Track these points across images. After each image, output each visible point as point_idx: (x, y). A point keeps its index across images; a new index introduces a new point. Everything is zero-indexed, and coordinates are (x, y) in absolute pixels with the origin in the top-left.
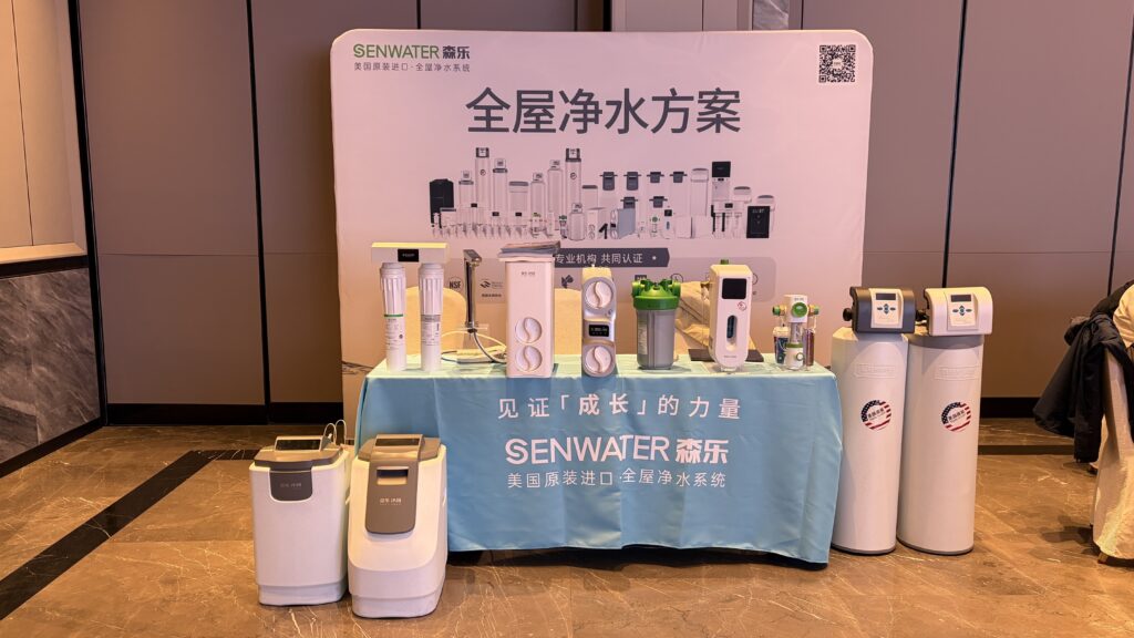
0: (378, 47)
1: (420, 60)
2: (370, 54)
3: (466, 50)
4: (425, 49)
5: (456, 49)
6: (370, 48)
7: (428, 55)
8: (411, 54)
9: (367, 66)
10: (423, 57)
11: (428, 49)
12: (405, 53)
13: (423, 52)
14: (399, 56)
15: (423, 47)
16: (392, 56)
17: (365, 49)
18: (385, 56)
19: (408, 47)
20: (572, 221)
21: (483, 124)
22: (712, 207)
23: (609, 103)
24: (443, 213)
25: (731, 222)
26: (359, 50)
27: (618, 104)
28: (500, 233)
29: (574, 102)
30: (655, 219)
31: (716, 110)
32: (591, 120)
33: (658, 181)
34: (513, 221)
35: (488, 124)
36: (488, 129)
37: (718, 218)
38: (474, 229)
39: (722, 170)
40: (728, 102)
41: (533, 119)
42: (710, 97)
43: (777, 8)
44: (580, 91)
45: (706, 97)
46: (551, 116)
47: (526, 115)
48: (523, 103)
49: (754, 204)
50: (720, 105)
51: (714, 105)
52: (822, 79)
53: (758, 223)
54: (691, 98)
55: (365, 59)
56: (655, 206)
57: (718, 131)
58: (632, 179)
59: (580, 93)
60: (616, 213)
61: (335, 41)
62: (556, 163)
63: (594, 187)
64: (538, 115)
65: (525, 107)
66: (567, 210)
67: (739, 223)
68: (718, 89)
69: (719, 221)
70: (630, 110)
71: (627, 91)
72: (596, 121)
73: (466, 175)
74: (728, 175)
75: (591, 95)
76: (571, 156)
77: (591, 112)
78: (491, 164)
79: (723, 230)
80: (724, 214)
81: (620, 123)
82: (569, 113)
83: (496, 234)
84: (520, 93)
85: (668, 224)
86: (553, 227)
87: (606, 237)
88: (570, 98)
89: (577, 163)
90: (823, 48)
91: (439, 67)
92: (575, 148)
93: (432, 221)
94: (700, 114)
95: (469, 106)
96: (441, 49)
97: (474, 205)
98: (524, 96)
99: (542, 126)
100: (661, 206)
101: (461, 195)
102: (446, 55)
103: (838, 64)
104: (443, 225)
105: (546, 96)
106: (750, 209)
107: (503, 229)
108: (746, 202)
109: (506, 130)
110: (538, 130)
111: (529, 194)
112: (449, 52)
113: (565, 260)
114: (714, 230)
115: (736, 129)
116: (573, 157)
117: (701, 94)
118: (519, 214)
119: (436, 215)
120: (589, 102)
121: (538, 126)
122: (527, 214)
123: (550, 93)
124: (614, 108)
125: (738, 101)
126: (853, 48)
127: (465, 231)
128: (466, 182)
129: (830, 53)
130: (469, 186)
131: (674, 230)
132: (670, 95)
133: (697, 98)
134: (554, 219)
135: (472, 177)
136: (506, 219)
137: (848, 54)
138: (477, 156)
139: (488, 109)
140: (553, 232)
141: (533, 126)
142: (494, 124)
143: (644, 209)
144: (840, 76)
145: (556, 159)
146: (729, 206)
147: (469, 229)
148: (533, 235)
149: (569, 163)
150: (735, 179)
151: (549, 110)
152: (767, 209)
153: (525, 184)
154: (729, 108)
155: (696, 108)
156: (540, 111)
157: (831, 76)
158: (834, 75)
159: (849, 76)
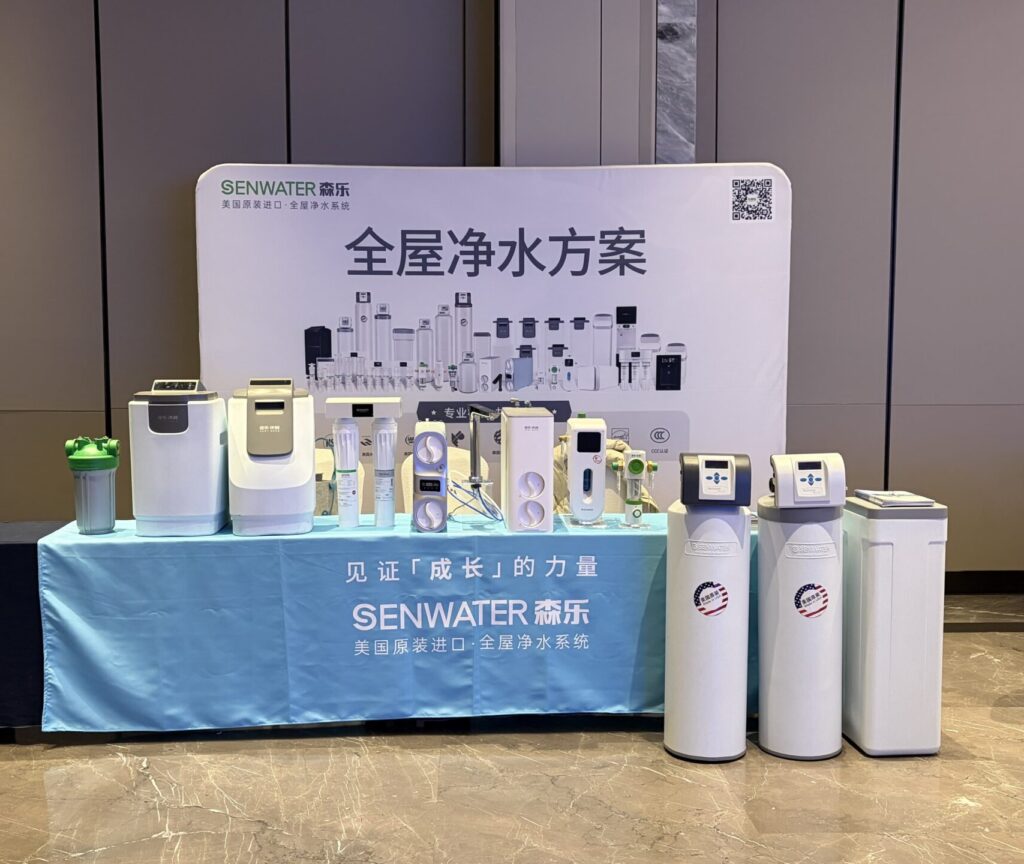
0: (248, 183)
1: (294, 197)
2: (240, 190)
3: (346, 186)
4: (300, 186)
5: (335, 186)
6: (240, 185)
7: (303, 192)
8: (284, 191)
9: (237, 205)
10: (297, 194)
11: (304, 186)
12: (278, 190)
13: (297, 188)
14: (271, 193)
15: (298, 183)
16: (264, 193)
17: (234, 185)
18: (256, 192)
19: (281, 183)
20: (463, 371)
21: (364, 267)
22: (618, 356)
23: (502, 244)
24: (320, 364)
25: (638, 372)
26: (227, 187)
27: (512, 245)
28: (382, 385)
29: (464, 242)
30: (555, 370)
31: (619, 251)
32: (483, 262)
33: (557, 328)
34: (397, 372)
35: (370, 265)
36: (370, 272)
37: (624, 367)
38: (354, 380)
39: (626, 316)
40: (632, 243)
41: (420, 261)
42: (613, 237)
43: (682, 138)
44: (471, 230)
45: (607, 237)
46: (439, 258)
47: (411, 257)
48: (408, 244)
49: (662, 353)
50: (624, 246)
51: (617, 245)
52: (736, 217)
53: (669, 374)
54: (592, 238)
55: (233, 197)
56: (554, 355)
57: (622, 273)
58: (529, 326)
59: (471, 233)
60: (512, 363)
61: (202, 176)
62: (445, 308)
63: (487, 335)
64: (424, 257)
65: (411, 248)
66: (457, 360)
67: (648, 374)
68: (621, 228)
69: (625, 371)
70: (525, 251)
71: (521, 231)
72: (488, 263)
73: (346, 322)
74: (634, 321)
75: (482, 235)
76: (461, 301)
77: (483, 253)
78: (372, 309)
79: (630, 381)
80: (630, 364)
81: (514, 265)
82: (458, 254)
83: (378, 386)
84: (404, 233)
85: (569, 375)
86: (442, 379)
87: (500, 390)
88: (460, 240)
89: (468, 309)
90: (736, 183)
91: (315, 205)
92: (466, 292)
93: (308, 372)
94: (602, 255)
95: (348, 247)
96: (318, 186)
97: (354, 355)
98: (409, 236)
99: (429, 269)
100: (561, 355)
101: (339, 344)
102: (323, 192)
103: (753, 200)
104: (319, 376)
105: (434, 237)
106: (659, 358)
107: (386, 380)
108: (654, 351)
109: (390, 273)
110: (424, 272)
111: (415, 342)
112: (326, 189)
113: (456, 414)
114: (620, 381)
115: (642, 272)
116: (463, 302)
117: (603, 234)
118: (403, 364)
119: (312, 365)
120: (480, 243)
121: (424, 269)
122: (413, 364)
123: (438, 233)
124: (508, 248)
125: (643, 241)
126: (769, 182)
127: (344, 383)
128: (345, 330)
129: (744, 188)
130: (349, 334)
131: (576, 380)
132: (569, 234)
133: (598, 238)
134: (442, 369)
135: (352, 324)
136: (390, 370)
137: (764, 189)
138: (358, 300)
139: (370, 250)
140: (442, 383)
141: (420, 269)
142: (376, 267)
143: (542, 359)
144: (755, 213)
145: (444, 304)
146: (636, 355)
147: (349, 380)
148: (419, 387)
149: (459, 309)
150: (641, 326)
151: (438, 252)
152: (678, 358)
153: (411, 331)
154: (633, 248)
155: (597, 249)
156: (426, 252)
157: (745, 213)
158: (748, 212)
159: (765, 212)
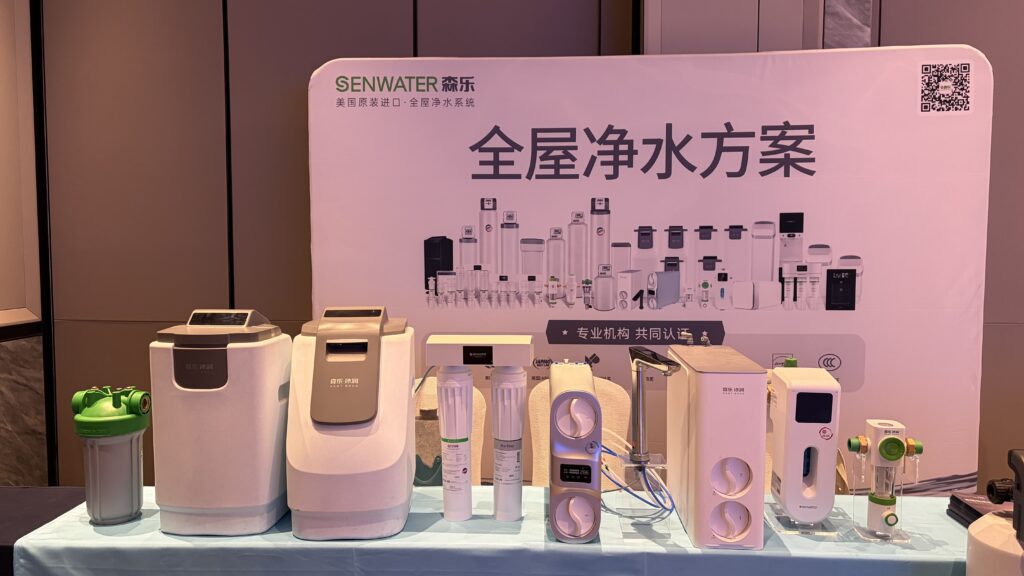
0: (365, 79)
1: (414, 94)
2: (356, 87)
3: (471, 81)
4: (420, 81)
5: (458, 80)
6: (355, 81)
7: (424, 87)
8: (403, 86)
9: (352, 103)
10: (418, 90)
11: (425, 81)
12: (397, 86)
13: (418, 84)
14: (389, 89)
15: (418, 78)
16: (381, 90)
17: (349, 82)
18: (373, 89)
19: (400, 78)
20: (598, 286)
21: (489, 170)
22: (781, 270)
23: (646, 142)
24: (440, 277)
25: (805, 289)
26: (342, 84)
27: (658, 142)
28: (508, 301)
29: (602, 141)
30: (705, 285)
31: (784, 149)
32: (624, 163)
33: (709, 238)
34: (524, 286)
35: (496, 169)
36: (496, 175)
37: (788, 283)
38: (477, 296)
39: (792, 223)
40: (799, 139)
41: (552, 162)
42: (777, 133)
43: (855, 21)
44: (610, 127)
45: (770, 133)
46: (574, 159)
47: (543, 158)
48: (539, 144)
49: (834, 267)
50: (788, 143)
51: (781, 143)
52: (925, 108)
53: (841, 291)
54: (752, 135)
55: (349, 94)
56: (705, 269)
57: (787, 174)
58: (676, 235)
59: (610, 130)
60: (655, 277)
61: (315, 73)
62: (579, 215)
63: (627, 245)
64: (557, 159)
65: (542, 148)
66: (591, 273)
67: (816, 290)
68: (787, 123)
69: (790, 288)
70: (673, 149)
71: (669, 127)
72: (630, 163)
73: (469, 232)
74: (801, 230)
75: (623, 133)
76: (598, 207)
77: (623, 153)
78: (499, 217)
79: (795, 299)
80: (795, 279)
81: (660, 166)
82: (595, 154)
83: (504, 303)
84: (535, 131)
85: (722, 291)
86: (575, 296)
87: (641, 307)
88: (597, 138)
89: (605, 216)
90: (926, 68)
91: (437, 102)
92: (604, 197)
93: (427, 287)
94: (764, 154)
95: (473, 148)
96: (440, 81)
97: (478, 268)
98: (540, 135)
99: (563, 172)
100: (713, 269)
101: (462, 256)
102: (446, 87)
103: (947, 88)
104: (439, 291)
105: (567, 135)
106: (830, 273)
107: (512, 296)
108: (824, 264)
109: (518, 177)
110: (557, 176)
111: (545, 253)
112: (450, 84)
113: (590, 335)
114: (783, 299)
115: (811, 173)
116: (600, 208)
117: (765, 129)
118: (532, 278)
119: (431, 279)
120: (621, 141)
121: (557, 171)
122: (542, 278)
123: (573, 131)
124: (653, 147)
125: (813, 138)
126: (966, 67)
127: (466, 299)
128: (468, 240)
129: (935, 75)
130: (472, 245)
131: (731, 298)
132: (725, 130)
133: (759, 134)
134: (575, 284)
135: (476, 234)
136: (516, 285)
137: (961, 79)
138: (483, 208)
139: (496, 151)
140: (574, 300)
141: (551, 172)
142: (503, 170)
143: (691, 272)
144: (950, 103)
145: (579, 211)
146: (802, 268)
147: (471, 296)
148: (549, 304)
149: (595, 216)
150: (808, 236)
151: (571, 152)
152: (852, 274)
153: (540, 242)
154: (799, 146)
155: (758, 147)
156: (559, 153)
157: (937, 103)
158: (941, 102)
159: (961, 103)
